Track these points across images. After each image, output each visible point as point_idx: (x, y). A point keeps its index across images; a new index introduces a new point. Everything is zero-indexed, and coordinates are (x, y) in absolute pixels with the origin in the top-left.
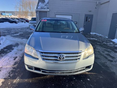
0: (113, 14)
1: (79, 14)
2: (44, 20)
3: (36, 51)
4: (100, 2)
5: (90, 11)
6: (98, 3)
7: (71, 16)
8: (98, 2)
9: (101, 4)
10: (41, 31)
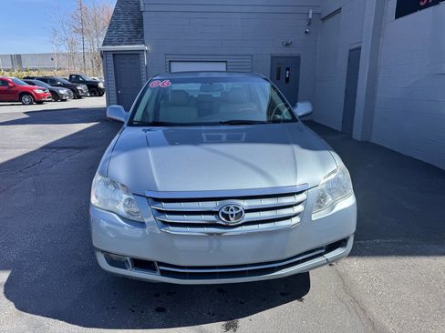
0: (350, 51)
1: (252, 55)
2: (160, 84)
3: (132, 197)
4: (319, 11)
5: (287, 45)
6: (310, 17)
7: (225, 64)
8: (311, 12)
9: (323, 19)
10: (151, 120)
